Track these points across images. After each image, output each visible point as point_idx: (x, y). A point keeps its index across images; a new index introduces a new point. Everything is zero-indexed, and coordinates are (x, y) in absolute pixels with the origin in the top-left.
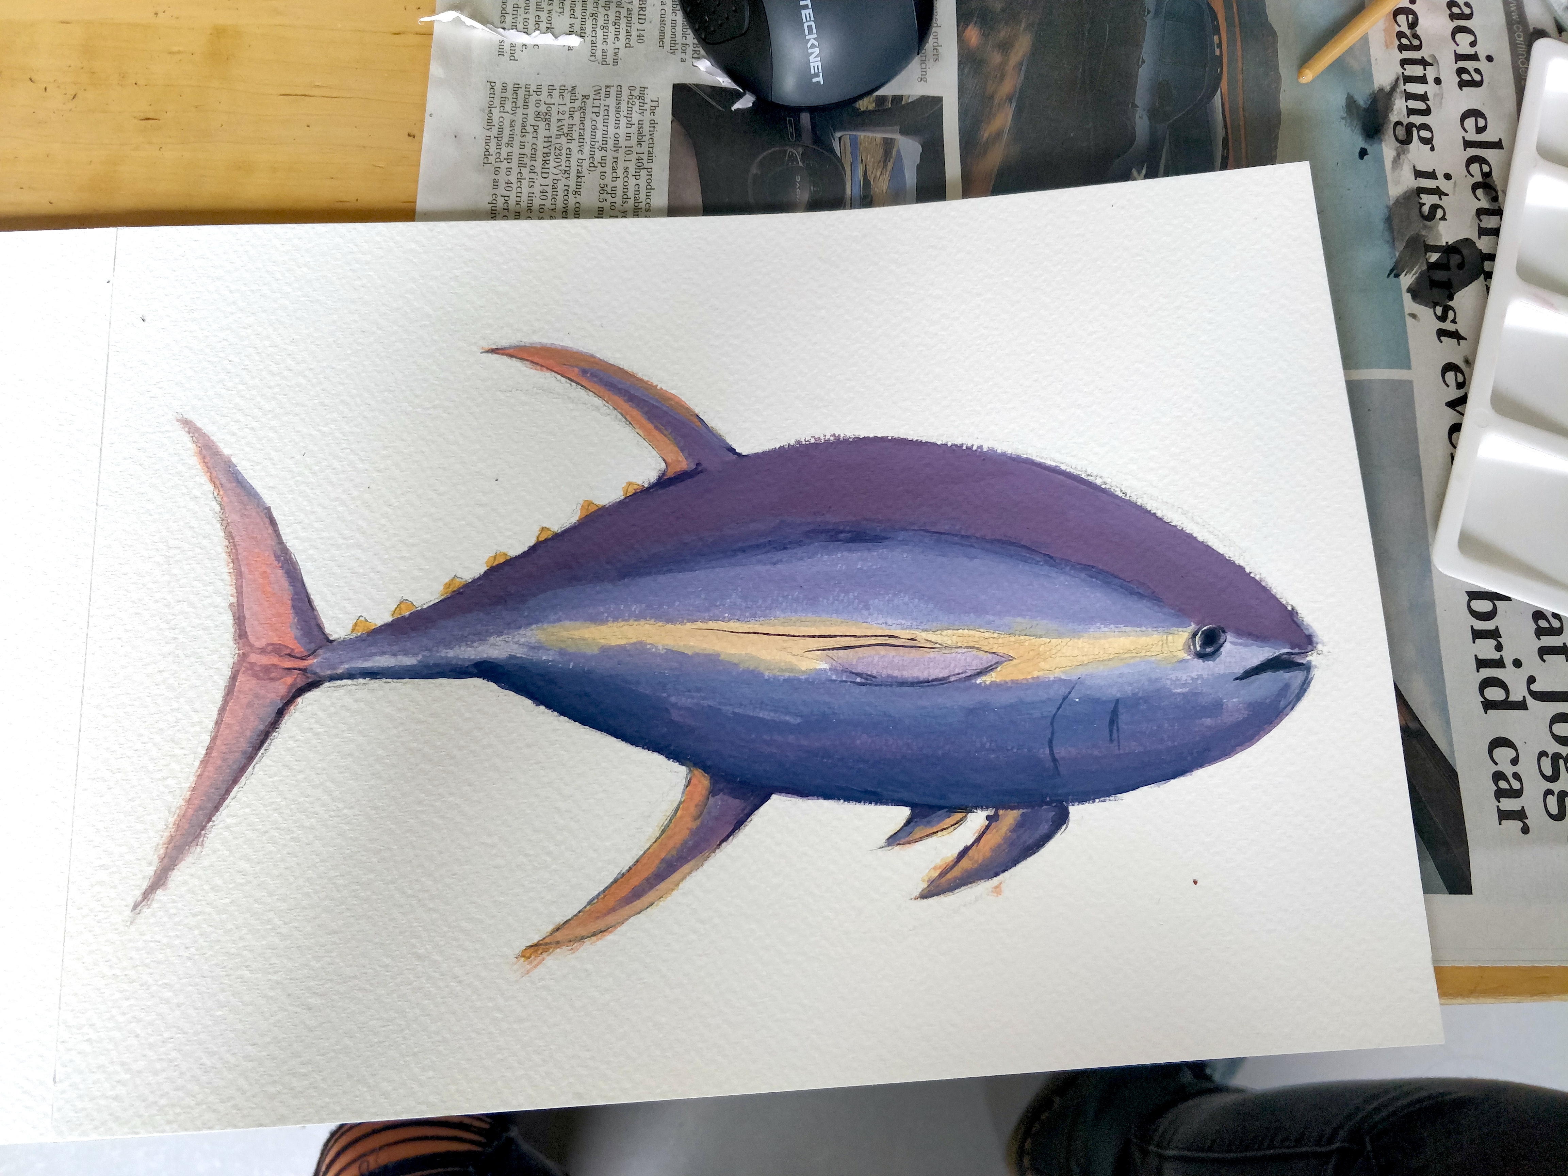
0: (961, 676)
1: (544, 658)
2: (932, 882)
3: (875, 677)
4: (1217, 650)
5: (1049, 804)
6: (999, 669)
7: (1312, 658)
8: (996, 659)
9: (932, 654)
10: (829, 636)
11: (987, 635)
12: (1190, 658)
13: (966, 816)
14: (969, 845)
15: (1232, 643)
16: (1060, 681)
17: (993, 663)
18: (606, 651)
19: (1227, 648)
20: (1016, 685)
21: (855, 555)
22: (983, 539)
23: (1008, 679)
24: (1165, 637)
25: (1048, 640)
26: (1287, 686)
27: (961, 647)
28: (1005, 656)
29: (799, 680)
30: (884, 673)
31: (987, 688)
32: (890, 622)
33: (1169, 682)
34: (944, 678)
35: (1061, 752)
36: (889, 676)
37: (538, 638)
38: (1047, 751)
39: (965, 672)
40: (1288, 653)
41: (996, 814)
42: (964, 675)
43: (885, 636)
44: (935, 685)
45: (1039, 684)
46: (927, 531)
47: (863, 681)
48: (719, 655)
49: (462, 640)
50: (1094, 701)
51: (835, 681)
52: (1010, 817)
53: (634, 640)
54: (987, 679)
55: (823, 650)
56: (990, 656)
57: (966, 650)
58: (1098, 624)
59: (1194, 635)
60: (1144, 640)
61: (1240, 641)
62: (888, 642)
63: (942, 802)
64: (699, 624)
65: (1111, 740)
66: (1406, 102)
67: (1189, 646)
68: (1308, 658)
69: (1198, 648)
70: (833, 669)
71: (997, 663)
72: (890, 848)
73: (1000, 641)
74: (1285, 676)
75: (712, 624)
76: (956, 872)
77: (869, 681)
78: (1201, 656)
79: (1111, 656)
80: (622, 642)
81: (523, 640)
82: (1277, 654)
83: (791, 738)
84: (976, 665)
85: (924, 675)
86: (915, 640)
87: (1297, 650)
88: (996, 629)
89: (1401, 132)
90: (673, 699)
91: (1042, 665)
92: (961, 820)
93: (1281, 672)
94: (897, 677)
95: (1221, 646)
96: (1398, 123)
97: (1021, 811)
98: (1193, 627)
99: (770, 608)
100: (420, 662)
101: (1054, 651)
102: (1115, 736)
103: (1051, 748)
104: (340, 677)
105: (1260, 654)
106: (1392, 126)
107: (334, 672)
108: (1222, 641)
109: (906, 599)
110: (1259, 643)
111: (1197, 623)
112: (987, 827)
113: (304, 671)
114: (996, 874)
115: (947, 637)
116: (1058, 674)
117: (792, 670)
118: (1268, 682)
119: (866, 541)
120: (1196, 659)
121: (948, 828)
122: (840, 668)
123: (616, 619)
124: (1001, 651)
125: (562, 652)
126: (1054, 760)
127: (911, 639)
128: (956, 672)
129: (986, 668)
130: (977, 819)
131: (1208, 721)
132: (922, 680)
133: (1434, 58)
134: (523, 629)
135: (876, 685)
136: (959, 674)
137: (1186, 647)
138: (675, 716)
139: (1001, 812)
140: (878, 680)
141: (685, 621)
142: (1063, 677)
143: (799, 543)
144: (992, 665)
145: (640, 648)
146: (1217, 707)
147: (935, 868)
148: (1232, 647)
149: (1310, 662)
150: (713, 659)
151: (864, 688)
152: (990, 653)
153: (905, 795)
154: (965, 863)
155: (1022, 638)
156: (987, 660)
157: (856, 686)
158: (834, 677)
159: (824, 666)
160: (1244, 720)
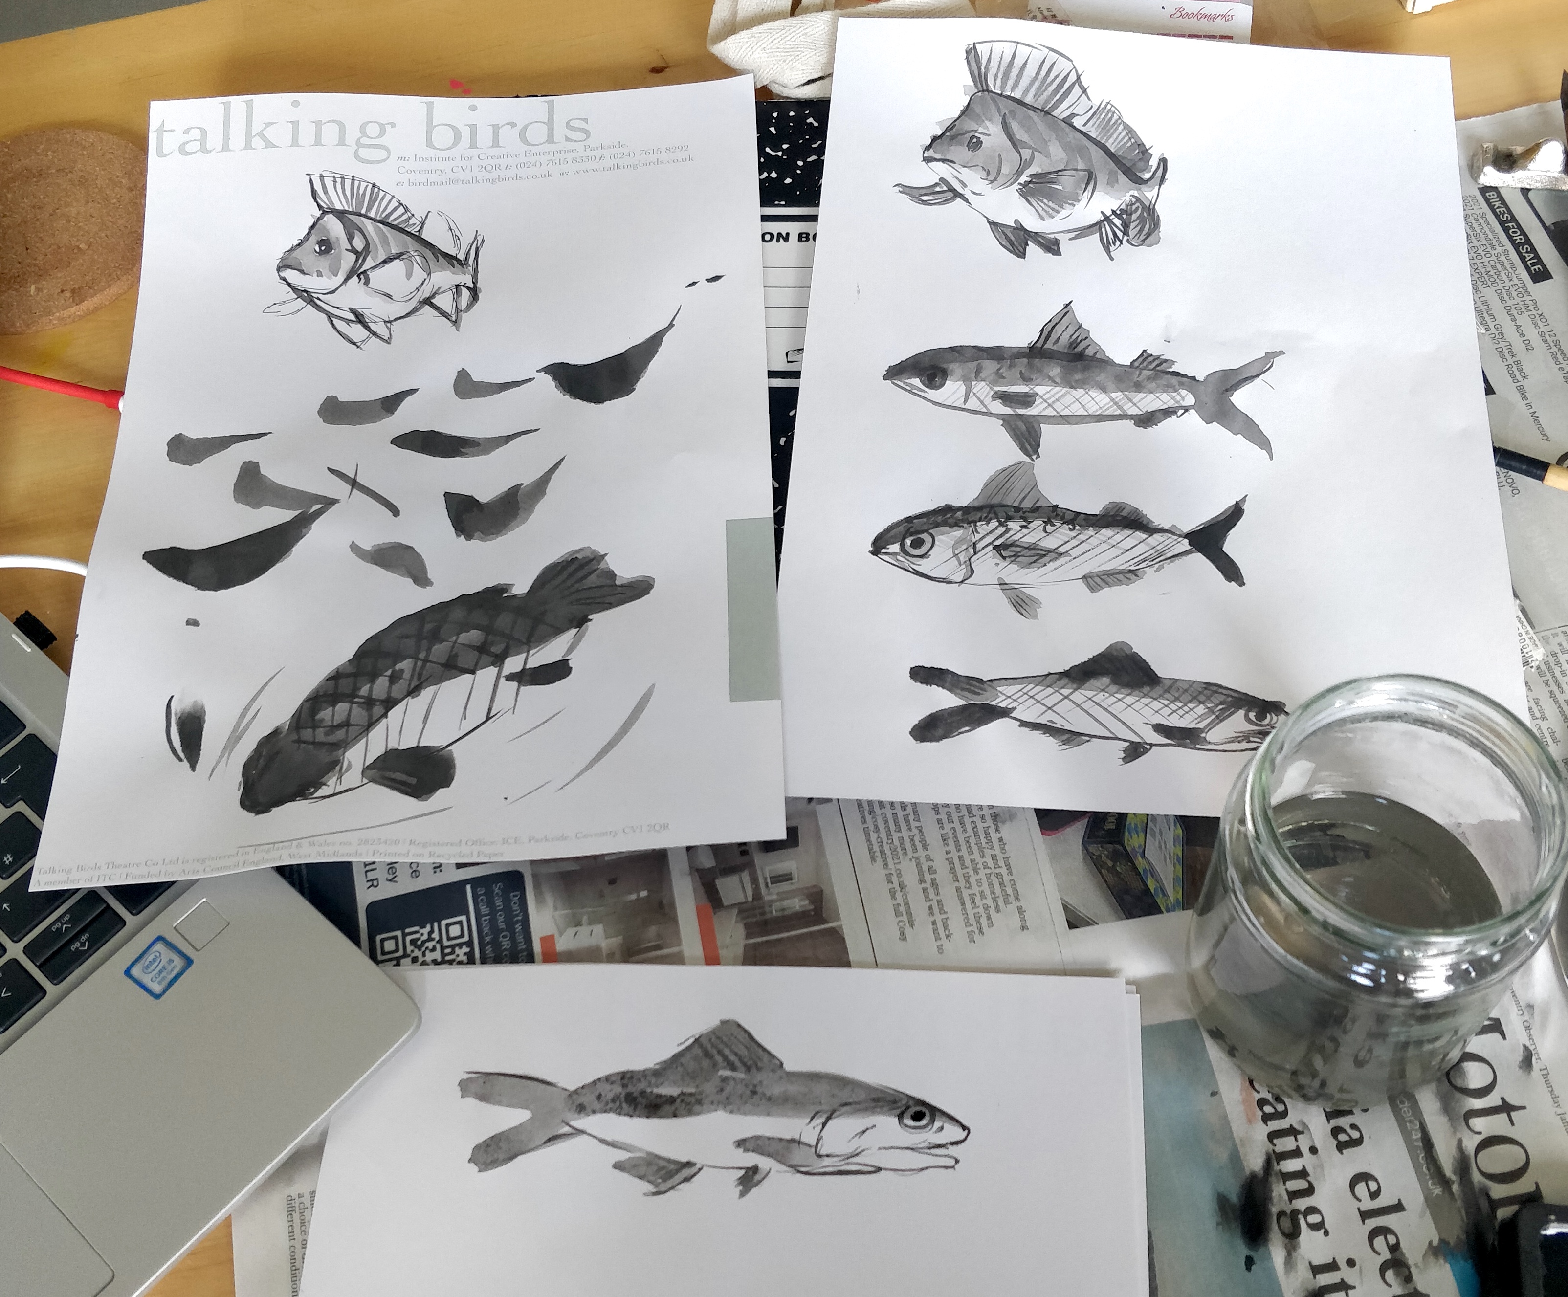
66: (1285, 1184)
89: (1286, 1223)
96: (1281, 1214)
106: (1275, 1218)
133: (1304, 1124)
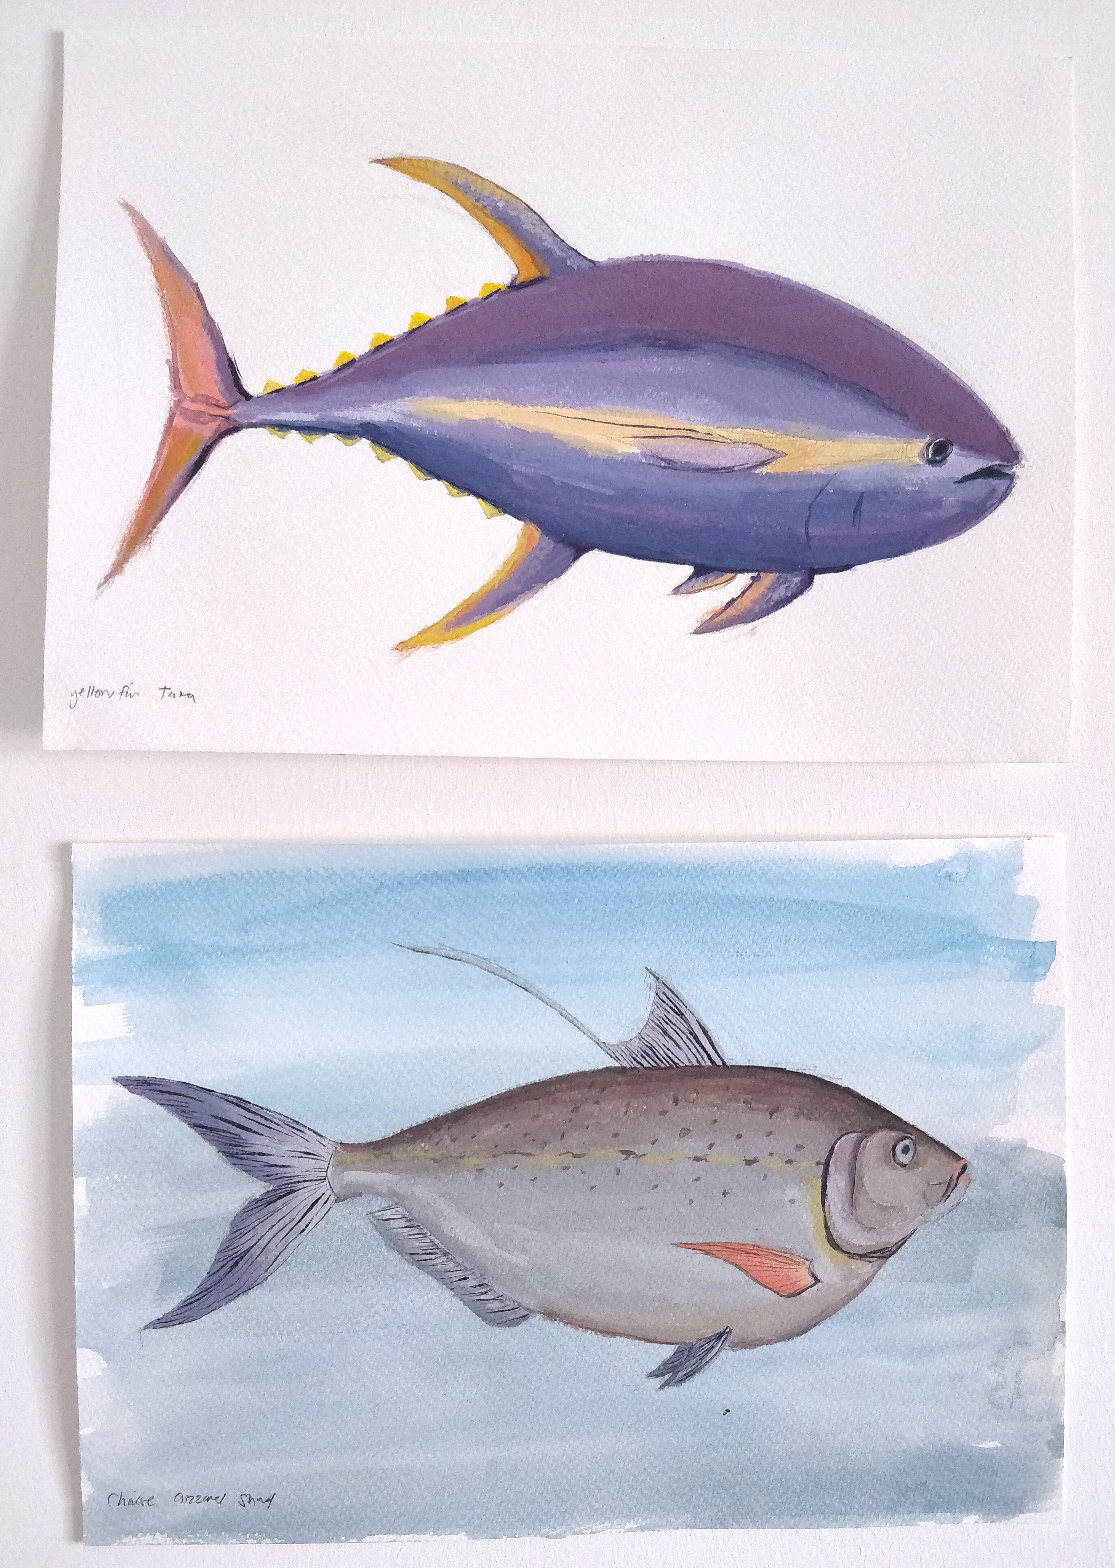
0: (743, 467)
1: (414, 425)
2: (704, 623)
3: (675, 463)
4: (945, 458)
5: (799, 570)
6: (774, 463)
7: (1017, 470)
8: (772, 454)
9: (723, 448)
10: (643, 426)
11: (767, 434)
12: (922, 463)
13: (735, 576)
14: (735, 597)
15: (956, 454)
16: (818, 475)
17: (770, 458)
18: (466, 424)
19: (952, 458)
20: (786, 477)
21: (669, 360)
22: (773, 355)
23: (780, 471)
24: (905, 445)
25: (815, 442)
26: (993, 491)
27: (746, 443)
28: (781, 453)
29: (615, 460)
30: (684, 460)
31: (762, 477)
32: (692, 418)
33: (903, 482)
34: (729, 468)
35: (813, 531)
36: (687, 463)
37: (410, 408)
38: (803, 531)
39: (747, 464)
40: (999, 465)
41: (758, 576)
42: (746, 466)
43: (687, 430)
44: (722, 473)
45: (803, 477)
46: (726, 344)
47: (667, 465)
48: (552, 435)
49: (348, 405)
50: (845, 493)
51: (644, 463)
52: (768, 579)
53: (485, 417)
54: (765, 470)
55: (637, 437)
56: (768, 451)
57: (750, 446)
58: (855, 432)
59: (929, 445)
60: (889, 447)
61: (962, 452)
62: (689, 435)
63: (717, 565)
64: (539, 408)
65: (854, 525)
67: (924, 455)
68: (1013, 470)
69: (930, 456)
70: (643, 454)
71: (774, 457)
72: (674, 596)
73: (778, 440)
74: (993, 482)
75: (548, 409)
76: (723, 617)
77: (671, 465)
78: (931, 462)
79: (862, 458)
80: (476, 418)
81: (398, 409)
82: (990, 465)
83: (606, 507)
84: (756, 459)
85: (713, 464)
86: (711, 435)
87: (1005, 463)
88: (776, 430)
90: (515, 467)
91: (807, 462)
92: (731, 579)
93: (991, 479)
94: (693, 464)
95: (949, 455)
97: (778, 574)
98: (927, 439)
99: (596, 399)
100: (318, 419)
101: (818, 451)
102: (857, 521)
103: (806, 528)
104: (255, 426)
105: (976, 464)
107: (251, 421)
108: (948, 452)
109: (706, 401)
110: (977, 455)
111: (931, 436)
112: (751, 585)
113: (227, 418)
114: (753, 620)
115: (737, 434)
116: (819, 469)
117: (610, 452)
118: (981, 486)
119: (681, 349)
120: (927, 465)
121: (721, 584)
122: (648, 453)
123: (471, 399)
124: (777, 448)
125: (430, 421)
126: (808, 536)
127: (708, 434)
128: (740, 463)
129: (764, 461)
130: (744, 579)
131: (929, 514)
132: (713, 467)
134: (398, 400)
135: (676, 469)
136: (743, 465)
137: (921, 456)
138: (516, 479)
139: (762, 575)
140: (679, 465)
141: (528, 404)
142: (823, 472)
143: (625, 346)
144: (769, 460)
145: (490, 423)
146: (937, 503)
147: (707, 613)
148: (957, 457)
149: (1014, 473)
150: (548, 437)
151: (666, 471)
152: (768, 449)
153: (691, 557)
154: (731, 611)
155: (795, 439)
156: (766, 454)
157: (660, 469)
158: (643, 460)
159: (636, 450)
160: (957, 515)
